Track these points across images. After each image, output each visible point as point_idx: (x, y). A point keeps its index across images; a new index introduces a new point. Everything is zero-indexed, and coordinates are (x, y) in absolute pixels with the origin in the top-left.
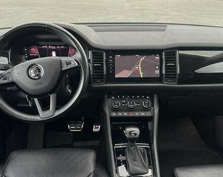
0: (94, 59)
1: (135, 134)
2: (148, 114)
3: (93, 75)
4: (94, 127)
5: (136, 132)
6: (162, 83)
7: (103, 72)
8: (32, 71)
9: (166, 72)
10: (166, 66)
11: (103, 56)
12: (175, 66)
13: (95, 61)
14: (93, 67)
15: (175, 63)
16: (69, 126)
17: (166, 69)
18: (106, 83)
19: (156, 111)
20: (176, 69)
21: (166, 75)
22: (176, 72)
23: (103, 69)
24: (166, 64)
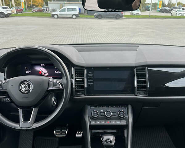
0: (77, 75)
1: (111, 142)
2: (123, 123)
3: (75, 88)
4: (77, 132)
5: (112, 140)
6: (135, 95)
7: (83, 86)
8: (23, 86)
9: (138, 85)
10: (137, 81)
11: (83, 72)
12: (145, 81)
13: (77, 76)
14: (76, 81)
15: (145, 78)
16: (55, 132)
17: (137, 83)
18: (86, 95)
19: (131, 120)
20: (146, 83)
21: (138, 88)
22: (146, 86)
23: (83, 83)
24: (137, 78)
